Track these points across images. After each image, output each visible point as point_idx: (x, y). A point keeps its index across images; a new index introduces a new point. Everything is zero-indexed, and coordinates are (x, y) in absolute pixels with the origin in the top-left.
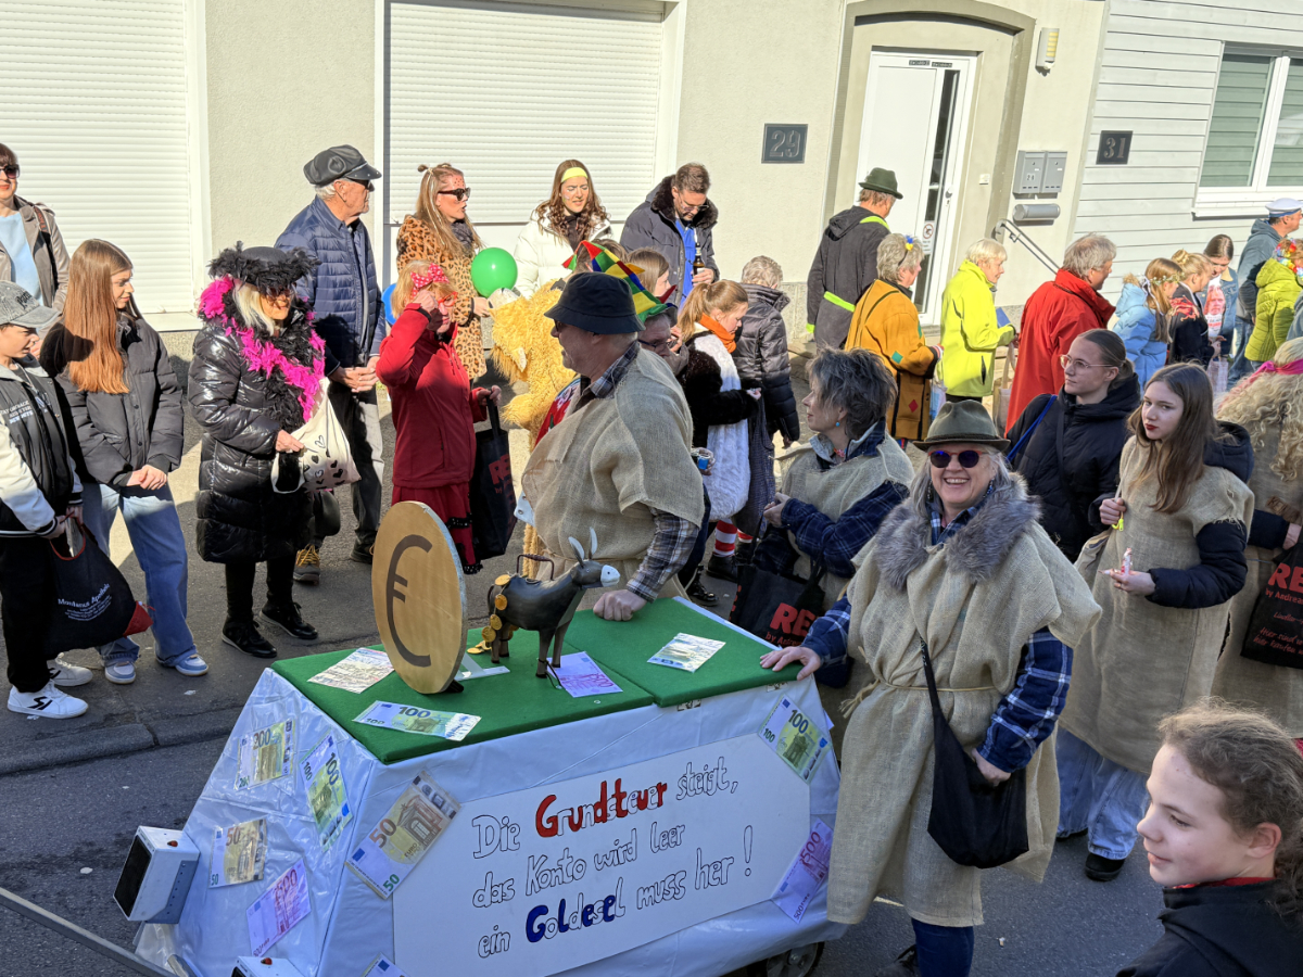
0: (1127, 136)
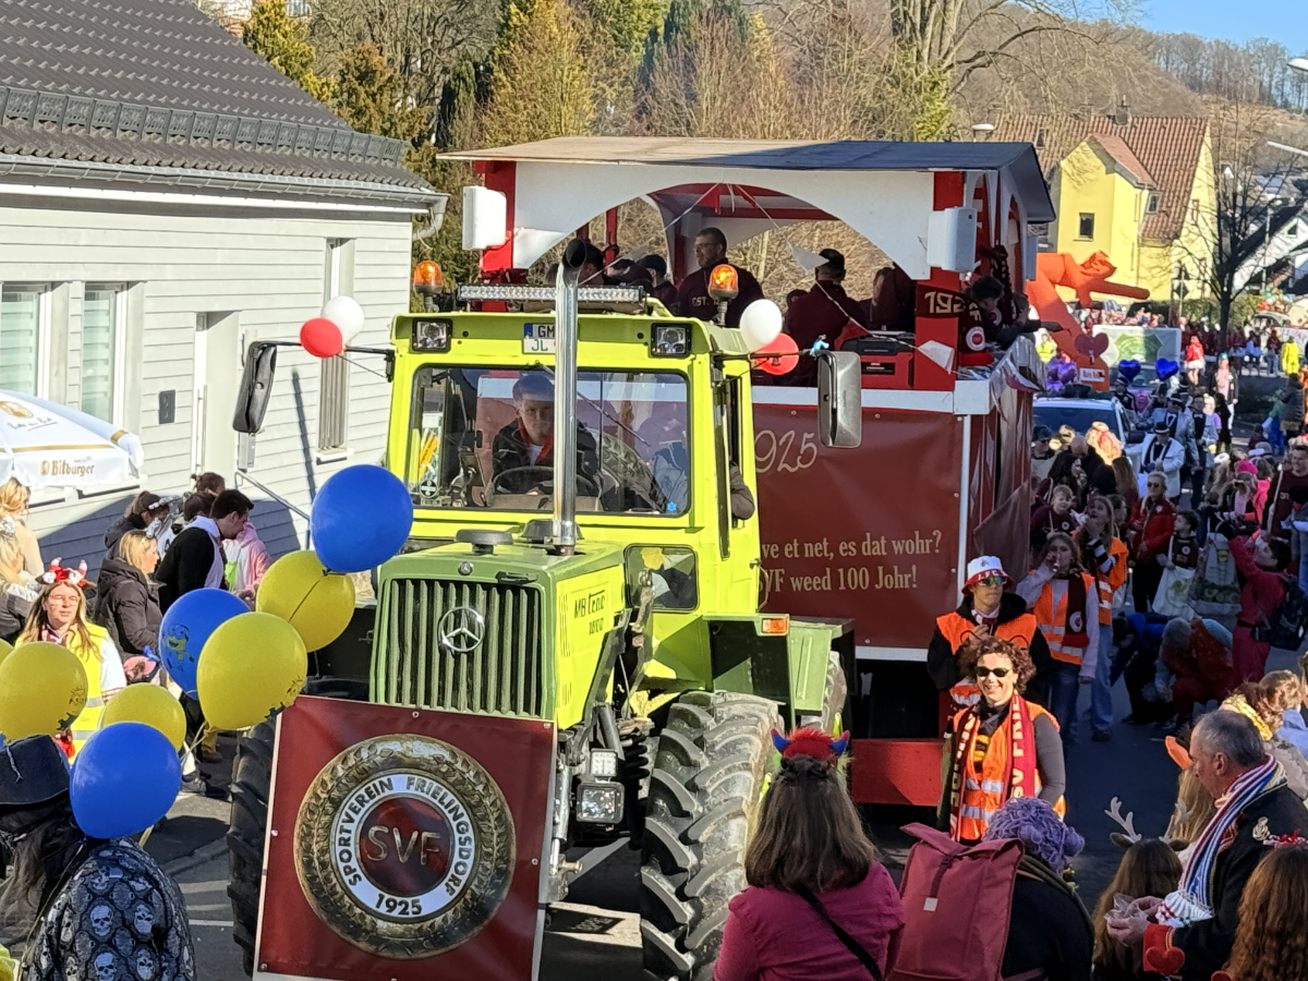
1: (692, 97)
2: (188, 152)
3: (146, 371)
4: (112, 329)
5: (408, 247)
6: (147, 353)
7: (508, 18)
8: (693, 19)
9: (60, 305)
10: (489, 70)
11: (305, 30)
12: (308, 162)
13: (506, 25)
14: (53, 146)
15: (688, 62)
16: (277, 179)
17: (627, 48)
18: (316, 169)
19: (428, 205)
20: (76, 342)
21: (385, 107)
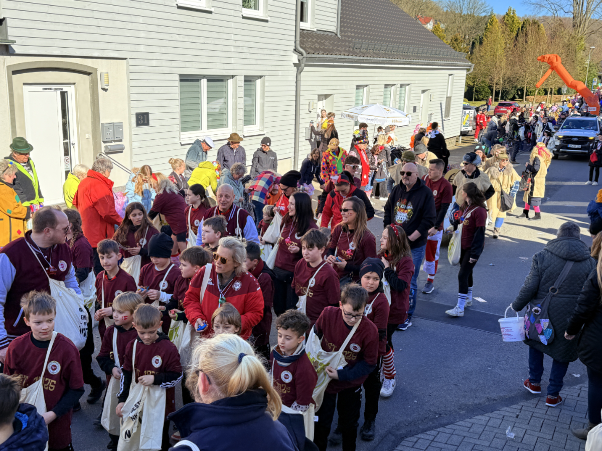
0: (147, 114)
1: (526, 42)
2: (422, 57)
3: (411, 102)
4: (405, 94)
5: (465, 75)
6: (412, 98)
7: (487, 27)
8: (528, 25)
9: (395, 89)
10: (482, 38)
11: (444, 31)
12: (446, 58)
13: (487, 28)
14: (395, 56)
15: (526, 35)
16: (439, 62)
17: (512, 32)
18: (448, 60)
19: (470, 66)
20: (398, 96)
21: (460, 46)
